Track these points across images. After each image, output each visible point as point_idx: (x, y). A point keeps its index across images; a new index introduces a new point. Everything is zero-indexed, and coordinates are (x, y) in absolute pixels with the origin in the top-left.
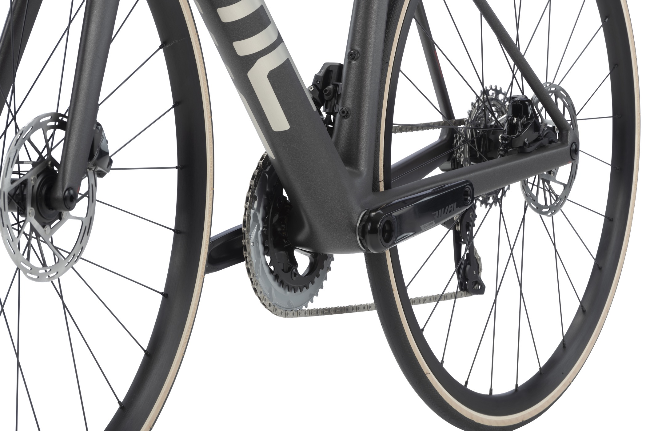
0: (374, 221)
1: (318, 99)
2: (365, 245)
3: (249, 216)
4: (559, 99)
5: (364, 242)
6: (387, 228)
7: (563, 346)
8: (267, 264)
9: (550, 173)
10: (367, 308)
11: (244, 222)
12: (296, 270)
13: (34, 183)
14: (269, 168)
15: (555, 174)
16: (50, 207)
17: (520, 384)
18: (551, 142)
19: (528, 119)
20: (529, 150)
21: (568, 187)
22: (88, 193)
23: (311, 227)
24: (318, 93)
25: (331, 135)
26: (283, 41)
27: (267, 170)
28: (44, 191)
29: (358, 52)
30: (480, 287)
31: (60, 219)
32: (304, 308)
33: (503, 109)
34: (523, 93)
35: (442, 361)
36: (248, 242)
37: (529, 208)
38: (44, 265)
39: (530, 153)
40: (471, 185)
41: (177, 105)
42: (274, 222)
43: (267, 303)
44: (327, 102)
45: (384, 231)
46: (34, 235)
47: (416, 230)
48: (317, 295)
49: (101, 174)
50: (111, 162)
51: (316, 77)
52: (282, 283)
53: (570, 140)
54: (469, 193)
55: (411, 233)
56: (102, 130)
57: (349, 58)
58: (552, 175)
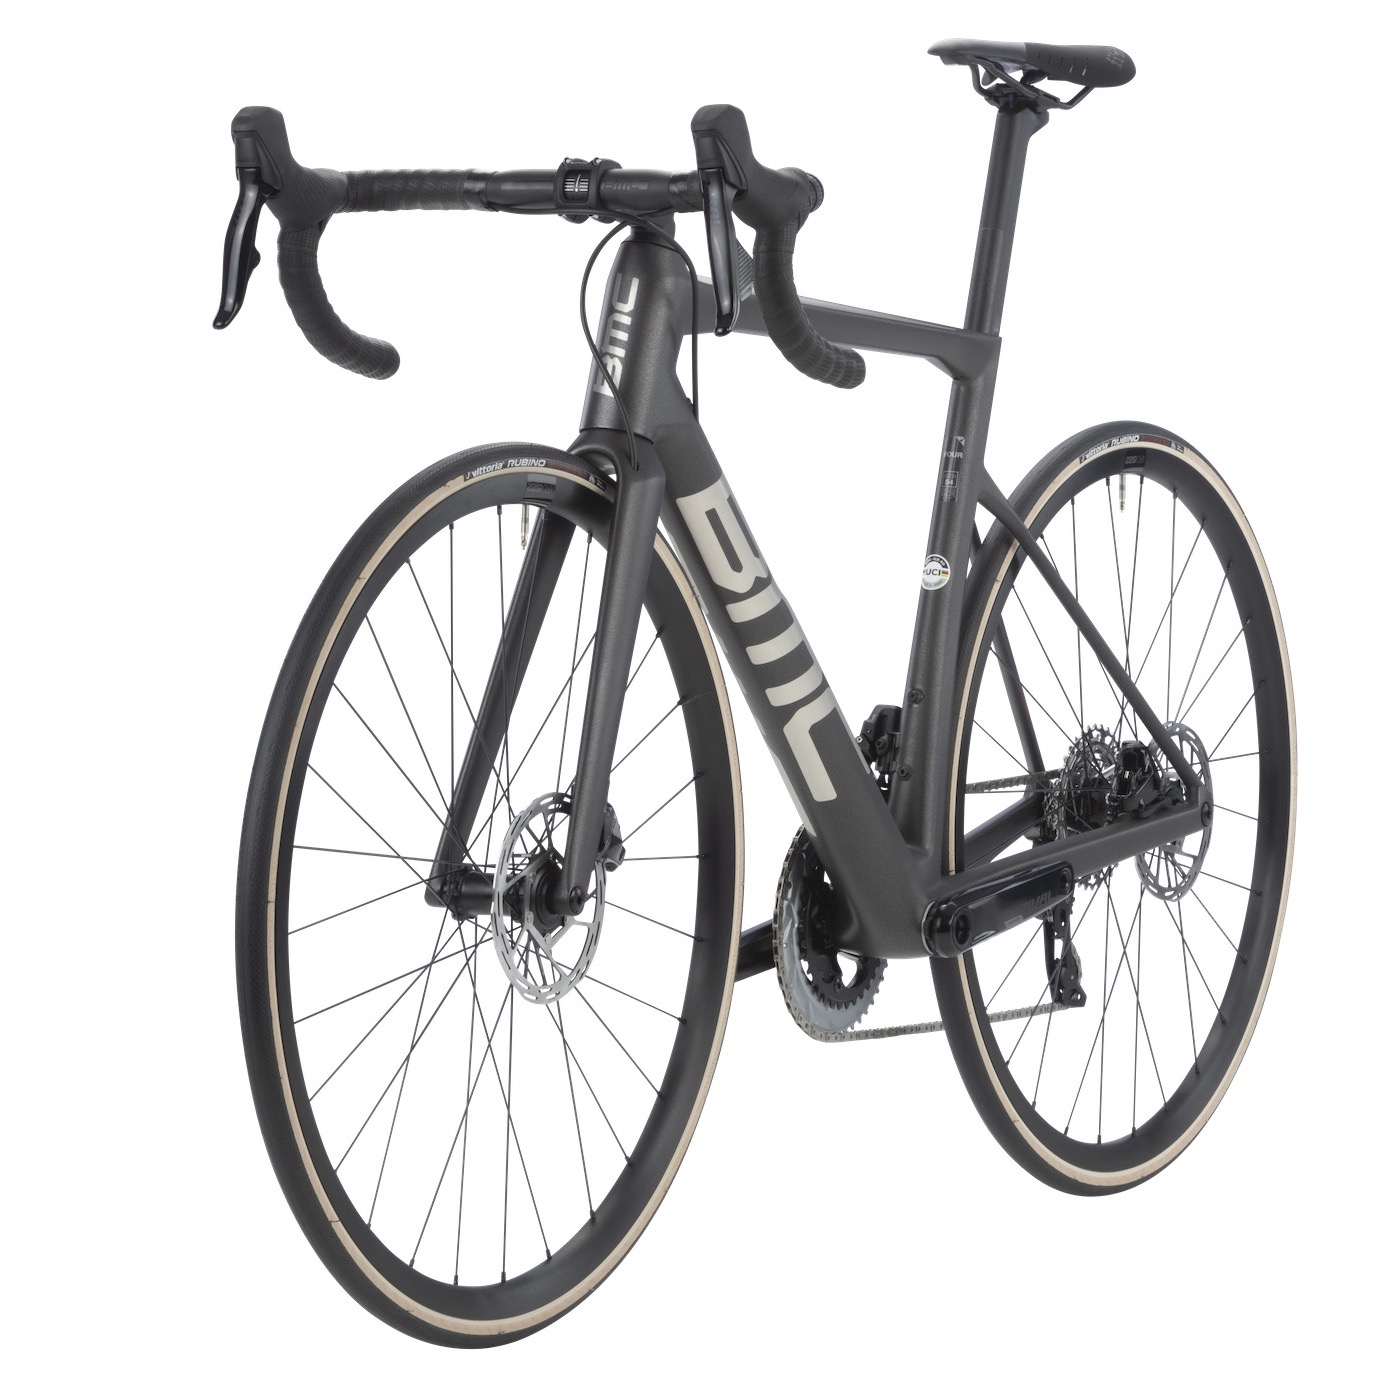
0: (945, 916)
1: (868, 754)
2: (933, 947)
3: (781, 908)
4: (1184, 743)
5: (931, 942)
6: (961, 925)
7: (1196, 1071)
8: (803, 972)
9: (1174, 843)
10: (930, 1027)
11: (775, 916)
12: (841, 980)
13: (533, 880)
14: (806, 845)
15: (1181, 844)
16: (552, 910)
17: (1137, 1127)
18: (1175, 802)
19: (1144, 774)
20: (1146, 814)
21: (1198, 860)
22: (595, 892)
23: (861, 925)
24: (868, 745)
25: (887, 801)
26: (828, 686)
27: (804, 848)
28: (544, 891)
29: (922, 692)
30: (1079, 997)
31: (563, 925)
32: (849, 1030)
33: (1110, 756)
34: (1136, 736)
35: (1034, 1103)
36: (781, 943)
37: (1146, 891)
38: (545, 983)
39: (1147, 819)
40: (1070, 867)
41: (699, 776)
42: (813, 915)
43: (803, 1024)
44: (880, 757)
45: (958, 928)
46: (532, 947)
47: (998, 928)
48: (866, 1013)
49: (612, 867)
50: (624, 851)
51: (866, 725)
52: (822, 997)
53: (1201, 799)
54: (1068, 878)
55: (992, 932)
56: (613, 812)
57: (909, 700)
58: (1177, 845)
